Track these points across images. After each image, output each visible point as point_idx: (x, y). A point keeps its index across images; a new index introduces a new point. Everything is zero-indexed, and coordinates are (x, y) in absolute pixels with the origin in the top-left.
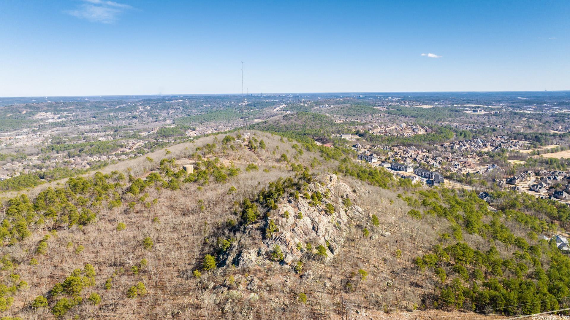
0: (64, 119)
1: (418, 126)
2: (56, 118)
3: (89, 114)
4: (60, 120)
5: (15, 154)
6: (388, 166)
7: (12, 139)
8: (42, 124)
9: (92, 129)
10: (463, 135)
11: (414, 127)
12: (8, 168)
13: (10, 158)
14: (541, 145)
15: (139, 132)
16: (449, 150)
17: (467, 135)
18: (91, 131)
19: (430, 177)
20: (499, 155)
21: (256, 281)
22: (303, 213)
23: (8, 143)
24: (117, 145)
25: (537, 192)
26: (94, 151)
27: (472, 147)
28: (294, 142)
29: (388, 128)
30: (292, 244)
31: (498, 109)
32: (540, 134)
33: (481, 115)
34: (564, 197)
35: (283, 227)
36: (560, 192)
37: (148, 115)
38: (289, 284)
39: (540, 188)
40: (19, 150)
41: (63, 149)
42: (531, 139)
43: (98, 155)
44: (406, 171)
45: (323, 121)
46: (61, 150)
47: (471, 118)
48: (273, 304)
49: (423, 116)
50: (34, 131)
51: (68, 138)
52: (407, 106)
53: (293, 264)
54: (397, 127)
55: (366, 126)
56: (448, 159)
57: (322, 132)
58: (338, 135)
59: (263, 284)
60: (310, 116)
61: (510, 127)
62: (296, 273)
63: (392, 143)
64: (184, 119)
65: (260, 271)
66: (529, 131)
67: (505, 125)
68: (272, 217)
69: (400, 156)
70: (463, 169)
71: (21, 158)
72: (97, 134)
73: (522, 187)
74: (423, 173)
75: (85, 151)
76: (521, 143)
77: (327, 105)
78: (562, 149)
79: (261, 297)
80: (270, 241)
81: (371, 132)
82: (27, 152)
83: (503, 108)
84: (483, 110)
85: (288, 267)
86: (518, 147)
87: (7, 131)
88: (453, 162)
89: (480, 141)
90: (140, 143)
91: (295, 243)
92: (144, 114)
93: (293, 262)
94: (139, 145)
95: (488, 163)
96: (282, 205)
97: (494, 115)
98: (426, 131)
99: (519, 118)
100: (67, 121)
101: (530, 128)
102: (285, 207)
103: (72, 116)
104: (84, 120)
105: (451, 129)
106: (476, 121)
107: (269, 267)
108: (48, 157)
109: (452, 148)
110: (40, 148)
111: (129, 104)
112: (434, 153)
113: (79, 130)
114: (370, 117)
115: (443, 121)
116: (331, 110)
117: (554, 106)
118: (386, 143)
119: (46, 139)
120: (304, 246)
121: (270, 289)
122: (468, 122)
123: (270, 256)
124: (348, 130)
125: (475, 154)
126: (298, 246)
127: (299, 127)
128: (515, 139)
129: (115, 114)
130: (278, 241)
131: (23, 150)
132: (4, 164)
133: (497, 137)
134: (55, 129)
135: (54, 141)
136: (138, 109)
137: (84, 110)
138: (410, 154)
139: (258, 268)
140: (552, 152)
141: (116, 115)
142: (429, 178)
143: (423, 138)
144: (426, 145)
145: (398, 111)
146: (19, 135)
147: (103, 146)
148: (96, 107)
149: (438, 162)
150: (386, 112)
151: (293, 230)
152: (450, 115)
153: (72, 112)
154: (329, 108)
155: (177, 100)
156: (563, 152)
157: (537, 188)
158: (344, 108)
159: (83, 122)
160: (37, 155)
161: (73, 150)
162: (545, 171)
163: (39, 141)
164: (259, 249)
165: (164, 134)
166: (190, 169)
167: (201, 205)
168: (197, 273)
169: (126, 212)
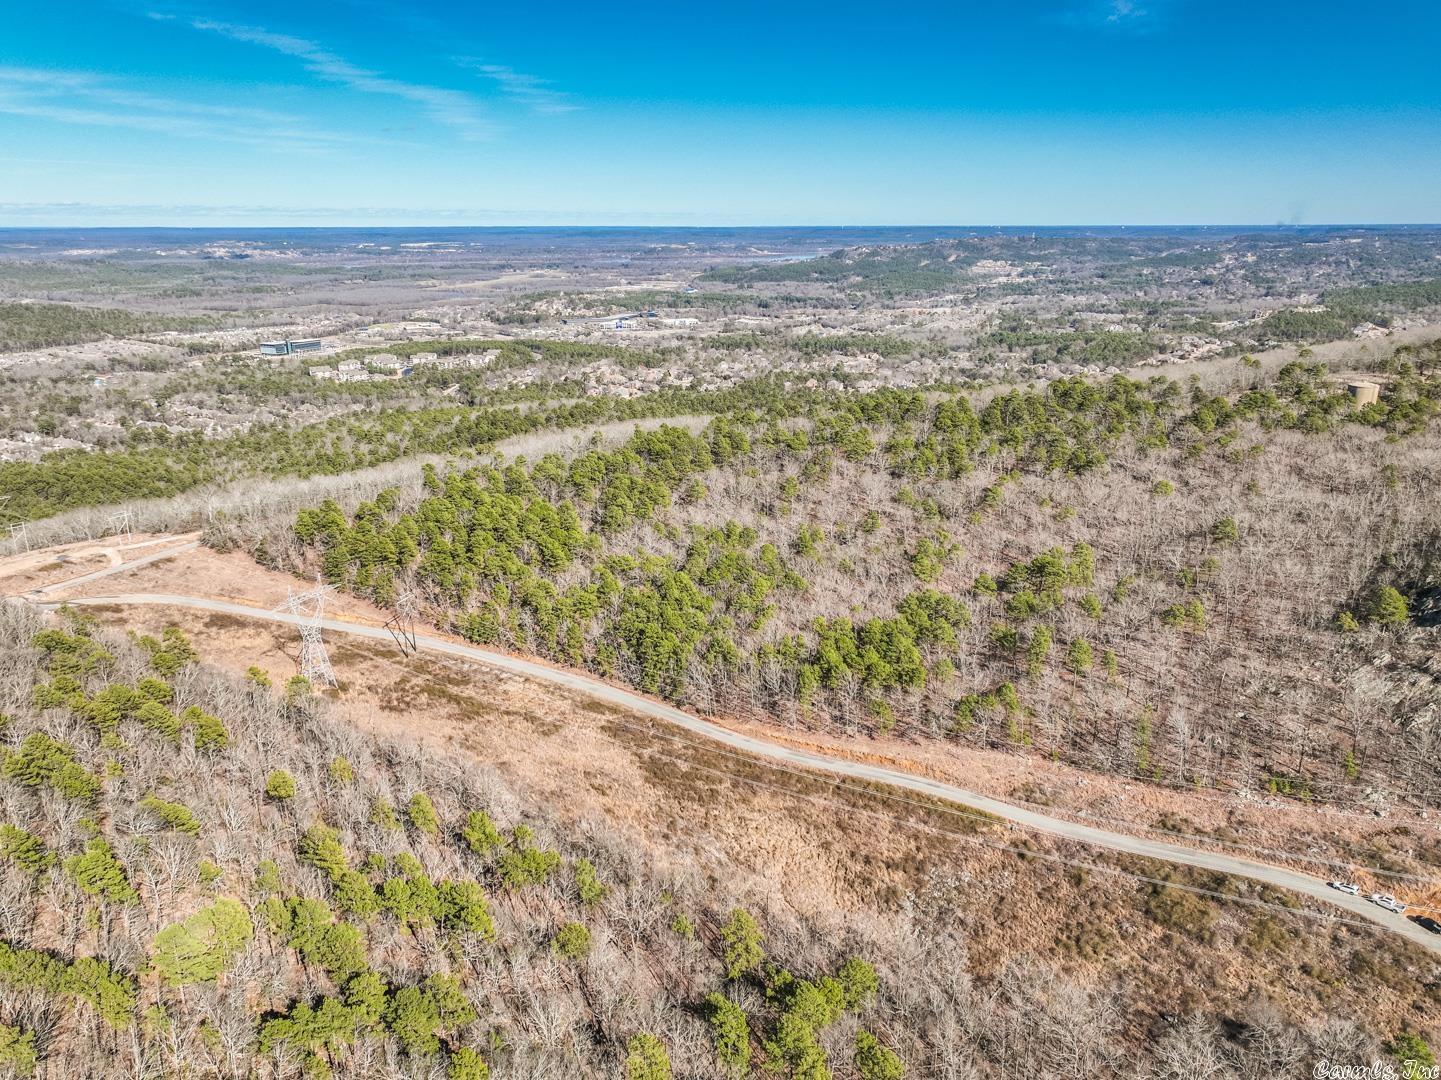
2: (1014, 274)
3: (1090, 267)
4: (1022, 280)
5: (928, 343)
7: (924, 313)
8: (984, 285)
9: (1093, 305)
12: (913, 369)
13: (919, 349)
15: (1215, 318)
18: (1090, 308)
23: (916, 322)
24: (1150, 345)
26: (1092, 354)
37: (1245, 278)
40: (935, 336)
41: (1022, 342)
43: (1100, 364)
46: (1018, 345)
50: (967, 301)
51: (1036, 320)
64: (1355, 291)
71: (939, 352)
72: (1102, 316)
75: (1071, 350)
82: (950, 342)
87: (916, 296)
90: (1214, 347)
92: (1235, 275)
94: (1209, 351)
100: (1038, 282)
103: (1051, 271)
104: (1076, 283)
108: (990, 355)
110: (975, 336)
111: (1197, 247)
113: (1062, 303)
119: (990, 318)
129: (1154, 270)
131: (943, 338)
132: (907, 363)
134: (1010, 299)
135: (1006, 325)
136: (1221, 260)
137: (1080, 259)
141: (1157, 274)
146: (936, 306)
147: (1114, 345)
148: (1109, 252)
153: (1051, 261)
155: (1343, 238)
159: (1074, 286)
160: (969, 350)
161: (1043, 347)
163: (975, 322)
165: (1286, 328)
166: (1370, 390)
167: (1389, 476)
168: (1347, 620)
169: (1176, 464)
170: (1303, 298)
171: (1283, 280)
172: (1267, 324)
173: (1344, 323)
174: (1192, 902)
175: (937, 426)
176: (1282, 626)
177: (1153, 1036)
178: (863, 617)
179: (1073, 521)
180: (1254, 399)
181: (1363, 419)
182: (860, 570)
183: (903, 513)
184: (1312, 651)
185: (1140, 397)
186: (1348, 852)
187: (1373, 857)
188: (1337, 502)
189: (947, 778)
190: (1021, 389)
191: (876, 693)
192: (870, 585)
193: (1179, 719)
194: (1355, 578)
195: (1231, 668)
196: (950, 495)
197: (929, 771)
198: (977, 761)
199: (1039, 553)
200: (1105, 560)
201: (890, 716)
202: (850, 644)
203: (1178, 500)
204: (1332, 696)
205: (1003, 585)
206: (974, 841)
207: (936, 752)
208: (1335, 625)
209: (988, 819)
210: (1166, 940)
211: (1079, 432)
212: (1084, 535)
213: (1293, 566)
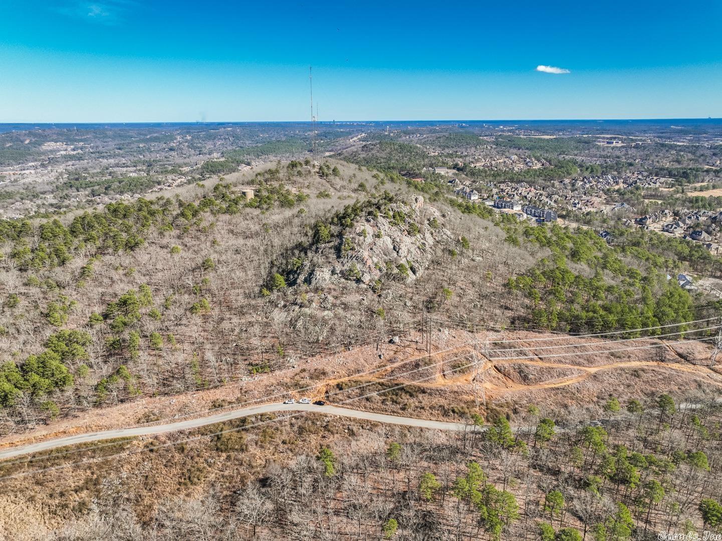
0: (80, 151)
1: (533, 159)
2: (69, 149)
3: (112, 145)
4: (75, 153)
5: (24, 191)
6: (491, 204)
7: (17, 174)
8: (52, 156)
9: (118, 164)
10: (589, 170)
11: (528, 160)
12: (18, 207)
13: (19, 195)
14: (689, 182)
15: (180, 166)
16: (569, 187)
17: (595, 170)
18: (117, 165)
19: (541, 215)
20: (632, 193)
21: (330, 298)
22: (383, 232)
23: (13, 180)
24: (153, 182)
25: (671, 233)
26: (124, 188)
27: (599, 184)
28: (375, 172)
29: (494, 161)
30: (369, 262)
31: (641, 140)
32: (690, 169)
33: (617, 147)
34: (702, 237)
35: (359, 245)
36: (698, 232)
37: (188, 147)
38: (366, 302)
39: (675, 228)
40: (28, 187)
41: (84, 186)
42: (677, 176)
43: (130, 193)
44: (512, 209)
45: (413, 153)
46: (81, 187)
47: (604, 150)
48: (348, 322)
49: (541, 148)
50: (43, 165)
51: (89, 174)
52: (522, 136)
53: (371, 284)
54: (506, 160)
55: (467, 158)
56: (566, 197)
57: (411, 165)
58: (430, 169)
59: (338, 302)
60: (396, 147)
61: (653, 161)
62: (374, 292)
63: (498, 178)
64: (235, 151)
65: (335, 290)
66: (677, 166)
67: (646, 159)
68: (348, 236)
69: (507, 194)
70: (583, 208)
71: (33, 196)
72: (125, 169)
73: (654, 226)
74: (533, 210)
75: (112, 188)
76: (662, 180)
77: (418, 135)
78: (714, 187)
79: (335, 315)
80: (346, 260)
81: (472, 166)
82: (39, 189)
83: (649, 139)
84: (620, 142)
85: (365, 286)
86: (658, 184)
87: (9, 164)
88: (572, 201)
89: (610, 177)
90: (183, 180)
91: (373, 262)
92: (184, 145)
93: (370, 281)
94: (181, 182)
95: (616, 202)
96: (359, 224)
97: (634, 147)
98: (543, 165)
99: (667, 151)
100: (85, 153)
101: (679, 162)
102: (361, 225)
103: (91, 147)
104: (106, 153)
105: (575, 163)
106: (609, 155)
107: (344, 286)
108: (66, 194)
109: (573, 185)
110: (54, 185)
111: (163, 133)
112: (549, 190)
113: (101, 164)
114: (473, 149)
115: (566, 155)
116: (423, 141)
117: (716, 136)
118: (491, 178)
119: (61, 174)
120: (382, 265)
121: (346, 307)
122: (598, 155)
123: (345, 275)
124: (443, 163)
125: (601, 192)
126: (376, 265)
127: (382, 160)
128: (656, 175)
129: (145, 145)
130: (354, 259)
131: (34, 187)
132: (13, 204)
133: (633, 173)
134: (70, 163)
135: (72, 177)
136: (176, 139)
137: (105, 140)
138: (520, 192)
139: (333, 286)
140: (701, 190)
141: (147, 147)
142: (540, 217)
143: (538, 173)
144: (540, 181)
145: (510, 142)
146: (24, 170)
147: (134, 183)
148: (120, 136)
149: (553, 200)
150: (493, 143)
151: (371, 249)
152: (577, 148)
153: (89, 142)
154: (421, 138)
155: (225, 128)
156: (715, 191)
157: (671, 228)
158: (440, 138)
159: (105, 154)
160: (52, 192)
161: (96, 188)
162: (686, 210)
163: (52, 177)
164: (334, 267)
165: (211, 169)
166: (250, 194)
167: (266, 228)
168: (265, 292)
169: (179, 237)
170: (215, 155)
171: (205, 147)
172: (203, 167)
173: (234, 165)
174: (235, 435)
175: (43, 238)
176: (242, 301)
177: (233, 504)
178: (22, 358)
179: (136, 275)
180: (206, 202)
181: (250, 205)
182: (12, 330)
183: (34, 291)
184: (255, 308)
185: (153, 207)
186: (288, 387)
187: (296, 385)
188: (250, 242)
189: (100, 428)
190: (90, 211)
191: (43, 398)
192: (22, 338)
193: (210, 356)
194: (264, 273)
195: (226, 325)
196: (61, 274)
197: (88, 428)
198: (115, 413)
199: (121, 294)
200: (157, 290)
201: (56, 409)
202: (17, 376)
203: (184, 254)
204: (267, 325)
205: (106, 316)
206: (124, 455)
207: (91, 417)
208: (261, 295)
209: (128, 440)
210: (228, 458)
211: (127, 229)
212: (143, 280)
213: (239, 274)
